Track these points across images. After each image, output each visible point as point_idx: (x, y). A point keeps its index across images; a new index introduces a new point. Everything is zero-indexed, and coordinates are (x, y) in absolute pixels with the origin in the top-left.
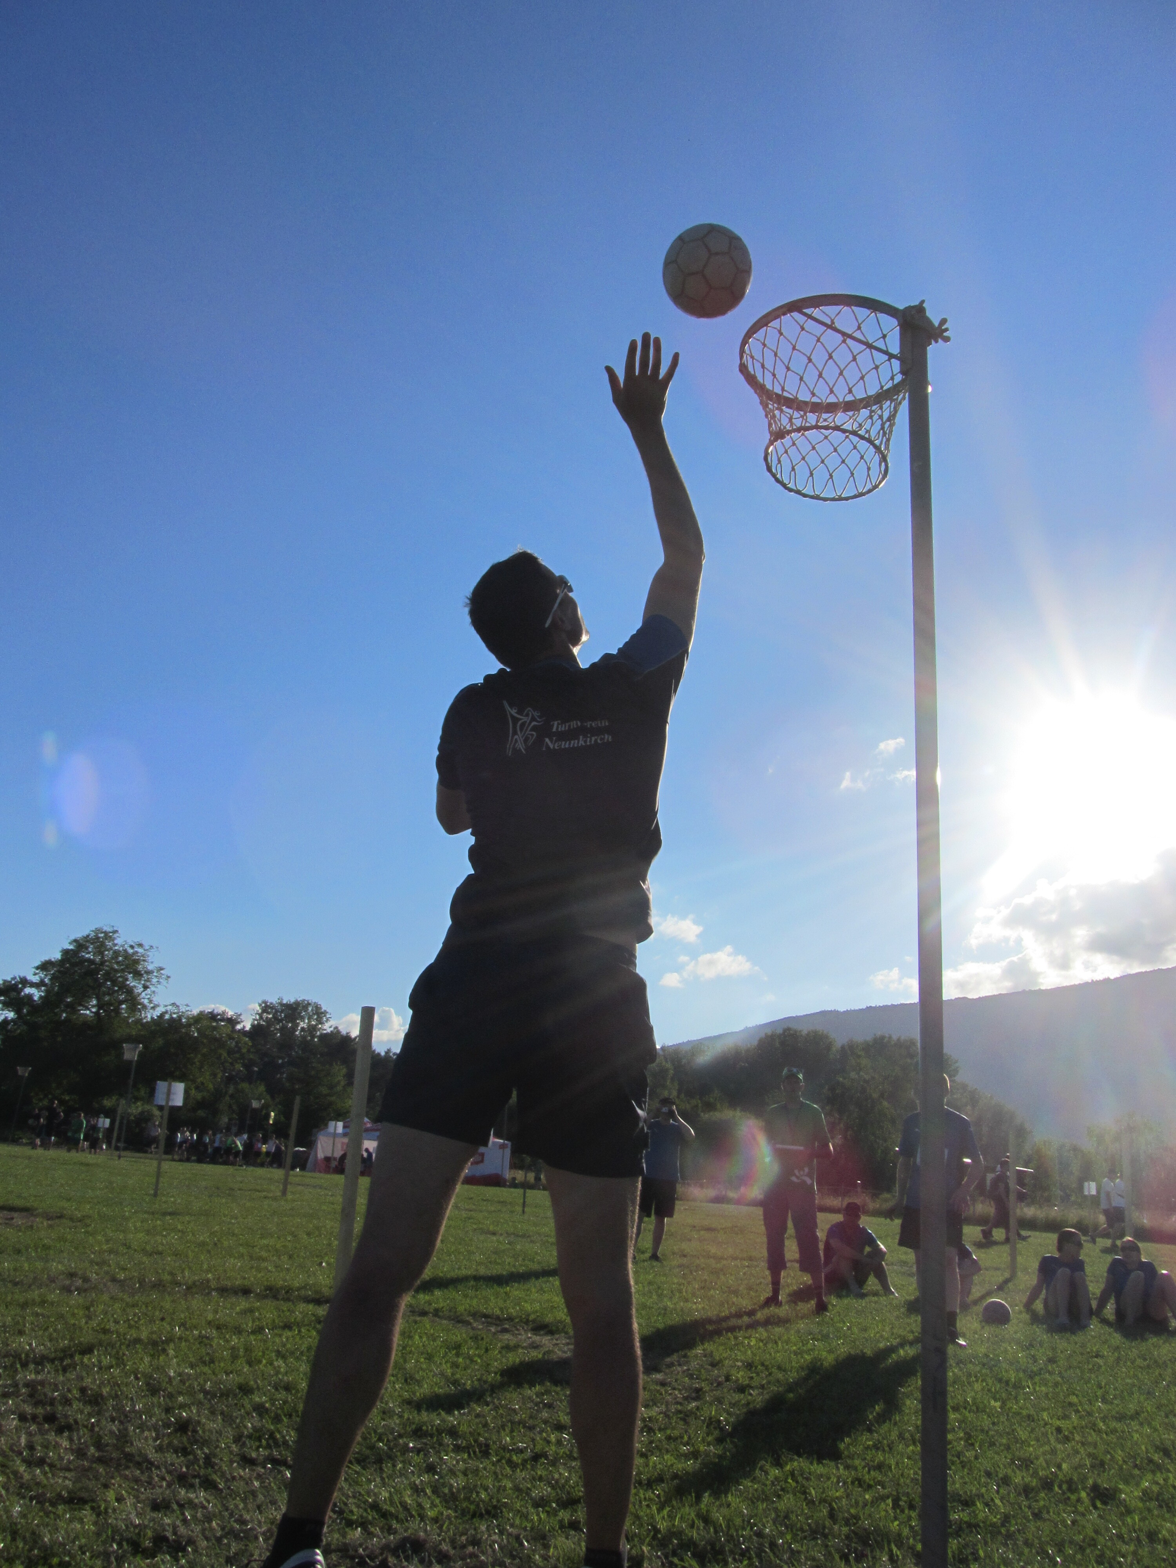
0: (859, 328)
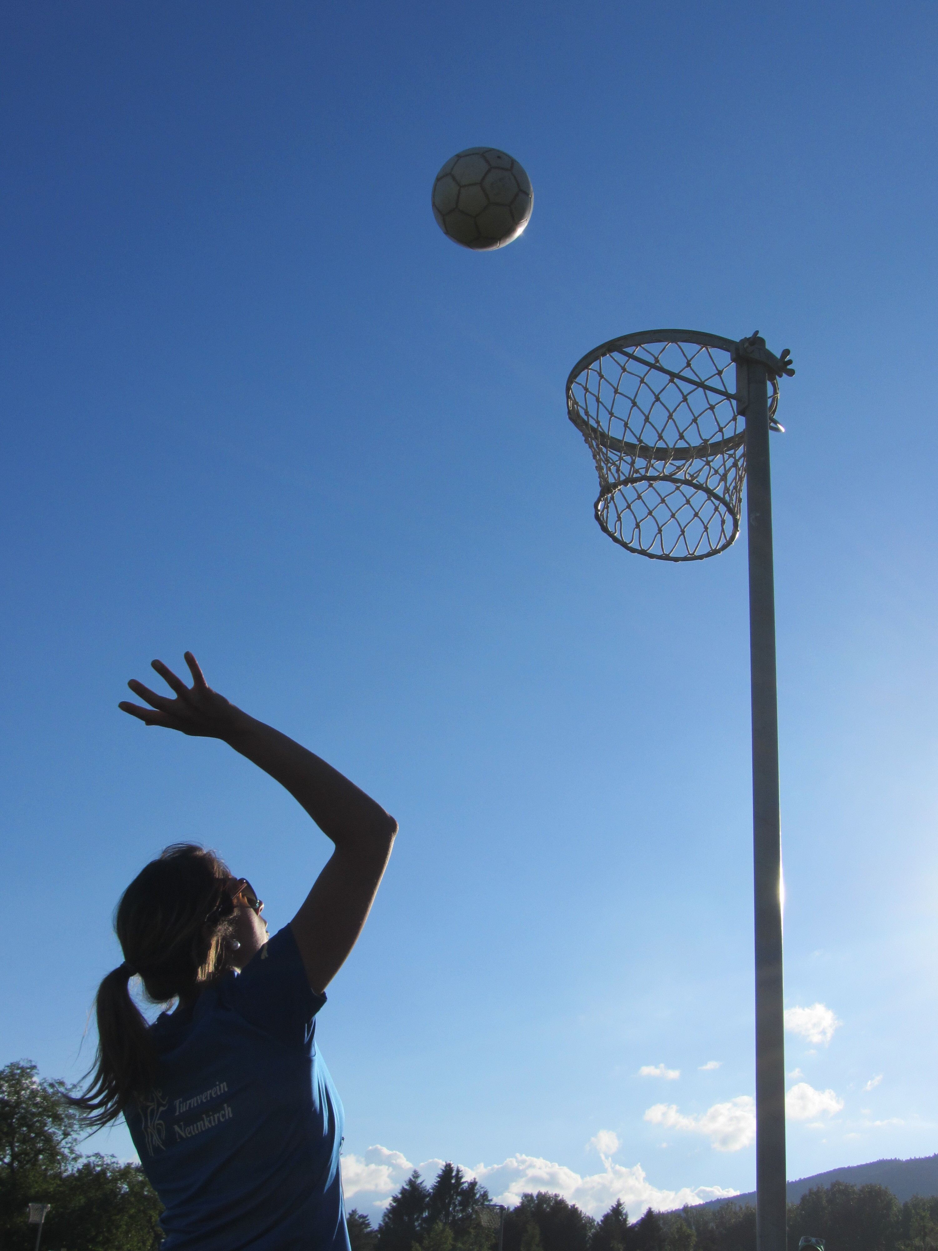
0: (688, 365)
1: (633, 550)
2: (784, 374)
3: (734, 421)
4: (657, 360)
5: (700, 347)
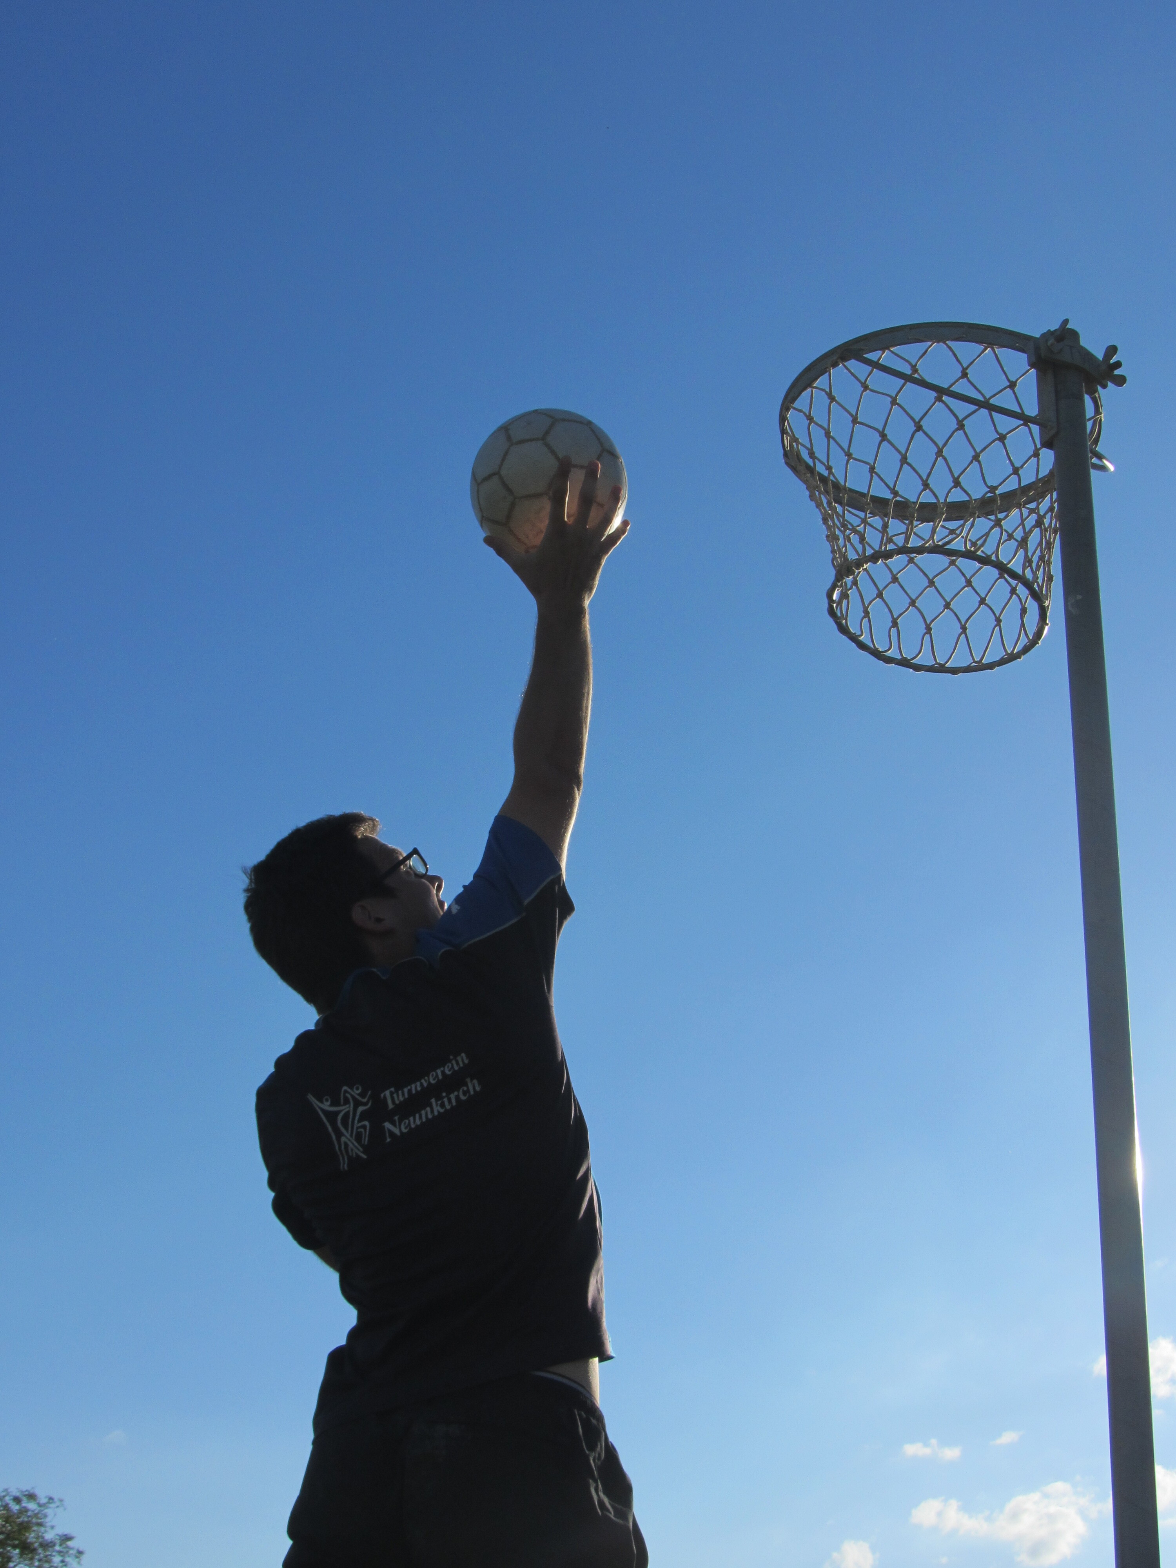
0: (964, 375)
1: (889, 660)
2: (1109, 384)
3: (1035, 457)
4: (915, 371)
5: (982, 347)
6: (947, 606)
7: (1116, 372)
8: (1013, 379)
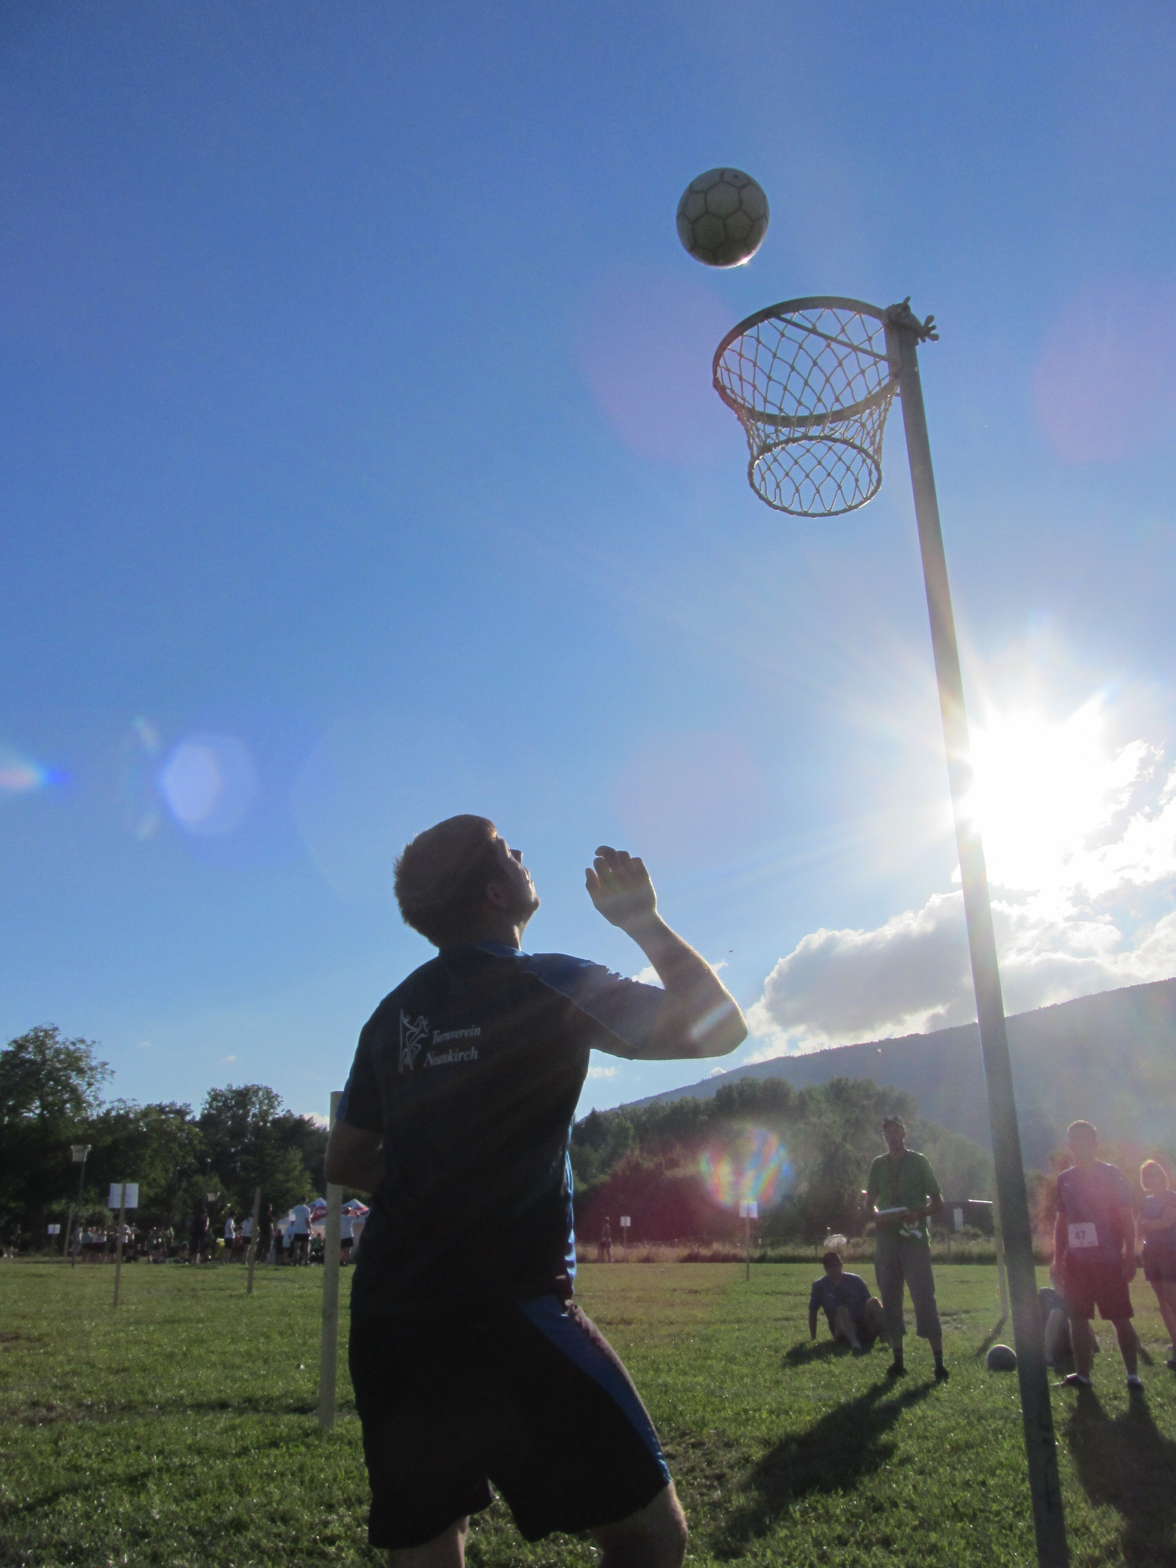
0: (843, 330)
1: (776, 507)
2: (927, 339)
4: (814, 325)
5: (853, 314)
6: (807, 476)
7: (933, 332)
8: (870, 335)
